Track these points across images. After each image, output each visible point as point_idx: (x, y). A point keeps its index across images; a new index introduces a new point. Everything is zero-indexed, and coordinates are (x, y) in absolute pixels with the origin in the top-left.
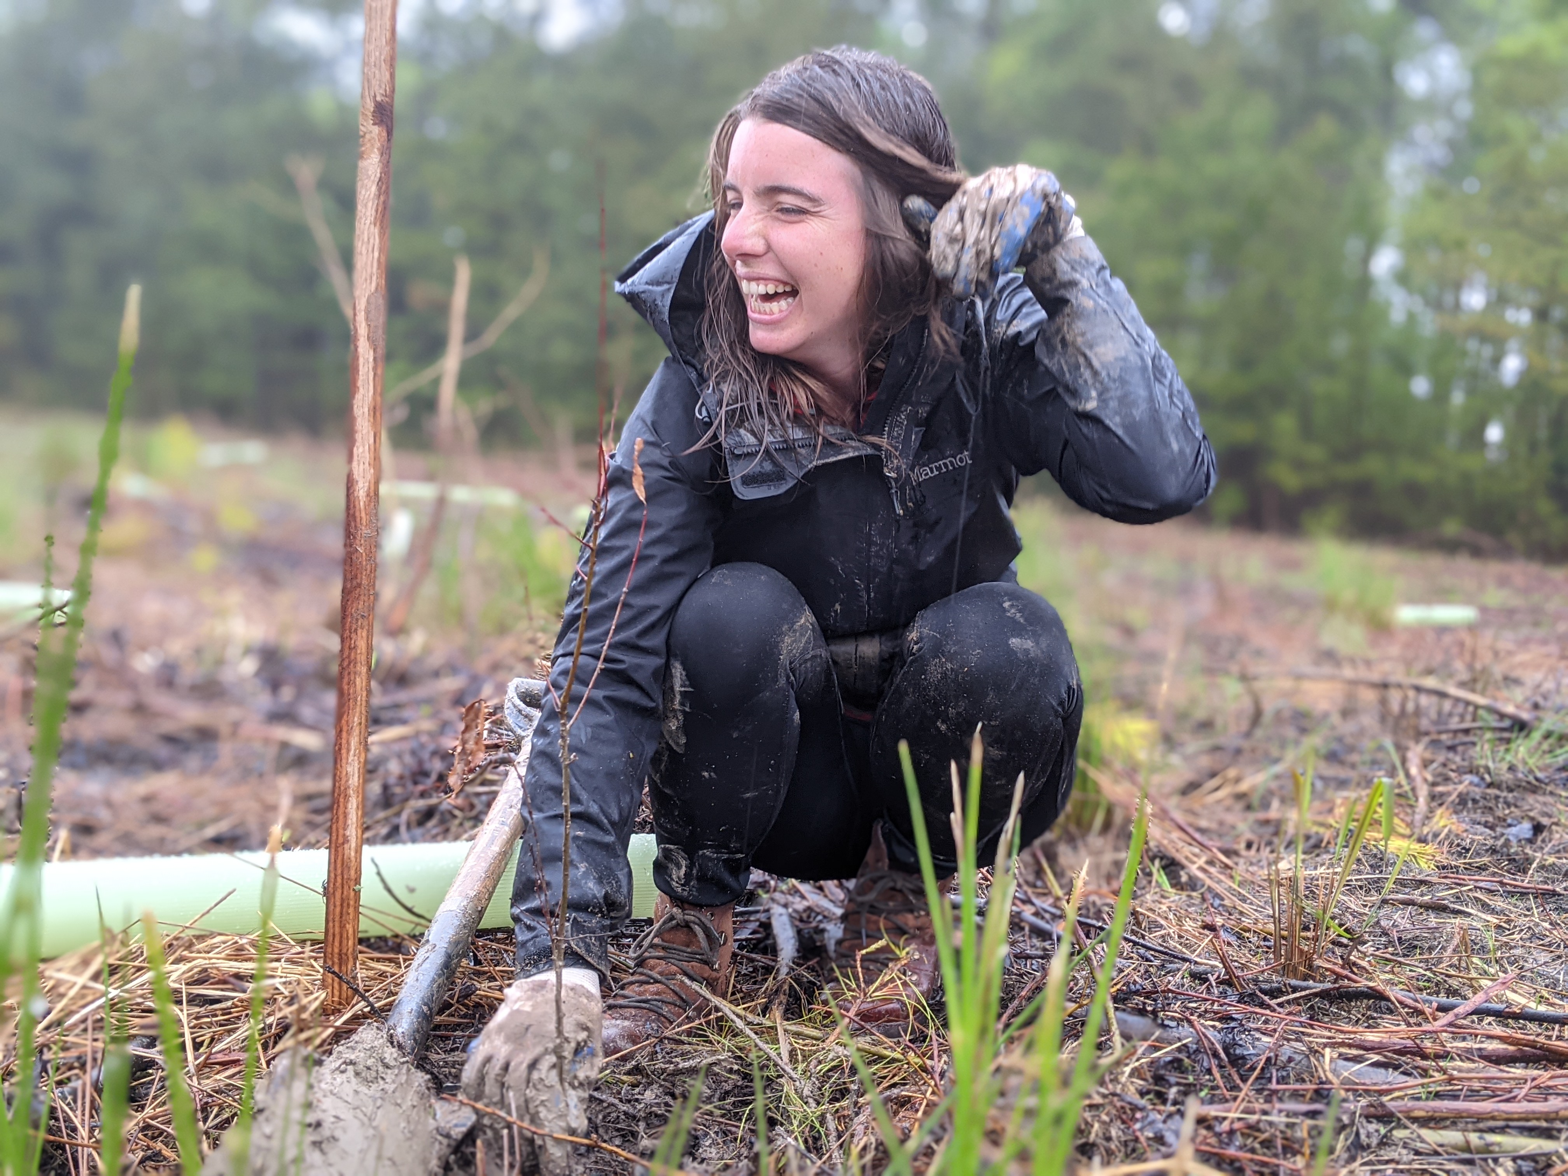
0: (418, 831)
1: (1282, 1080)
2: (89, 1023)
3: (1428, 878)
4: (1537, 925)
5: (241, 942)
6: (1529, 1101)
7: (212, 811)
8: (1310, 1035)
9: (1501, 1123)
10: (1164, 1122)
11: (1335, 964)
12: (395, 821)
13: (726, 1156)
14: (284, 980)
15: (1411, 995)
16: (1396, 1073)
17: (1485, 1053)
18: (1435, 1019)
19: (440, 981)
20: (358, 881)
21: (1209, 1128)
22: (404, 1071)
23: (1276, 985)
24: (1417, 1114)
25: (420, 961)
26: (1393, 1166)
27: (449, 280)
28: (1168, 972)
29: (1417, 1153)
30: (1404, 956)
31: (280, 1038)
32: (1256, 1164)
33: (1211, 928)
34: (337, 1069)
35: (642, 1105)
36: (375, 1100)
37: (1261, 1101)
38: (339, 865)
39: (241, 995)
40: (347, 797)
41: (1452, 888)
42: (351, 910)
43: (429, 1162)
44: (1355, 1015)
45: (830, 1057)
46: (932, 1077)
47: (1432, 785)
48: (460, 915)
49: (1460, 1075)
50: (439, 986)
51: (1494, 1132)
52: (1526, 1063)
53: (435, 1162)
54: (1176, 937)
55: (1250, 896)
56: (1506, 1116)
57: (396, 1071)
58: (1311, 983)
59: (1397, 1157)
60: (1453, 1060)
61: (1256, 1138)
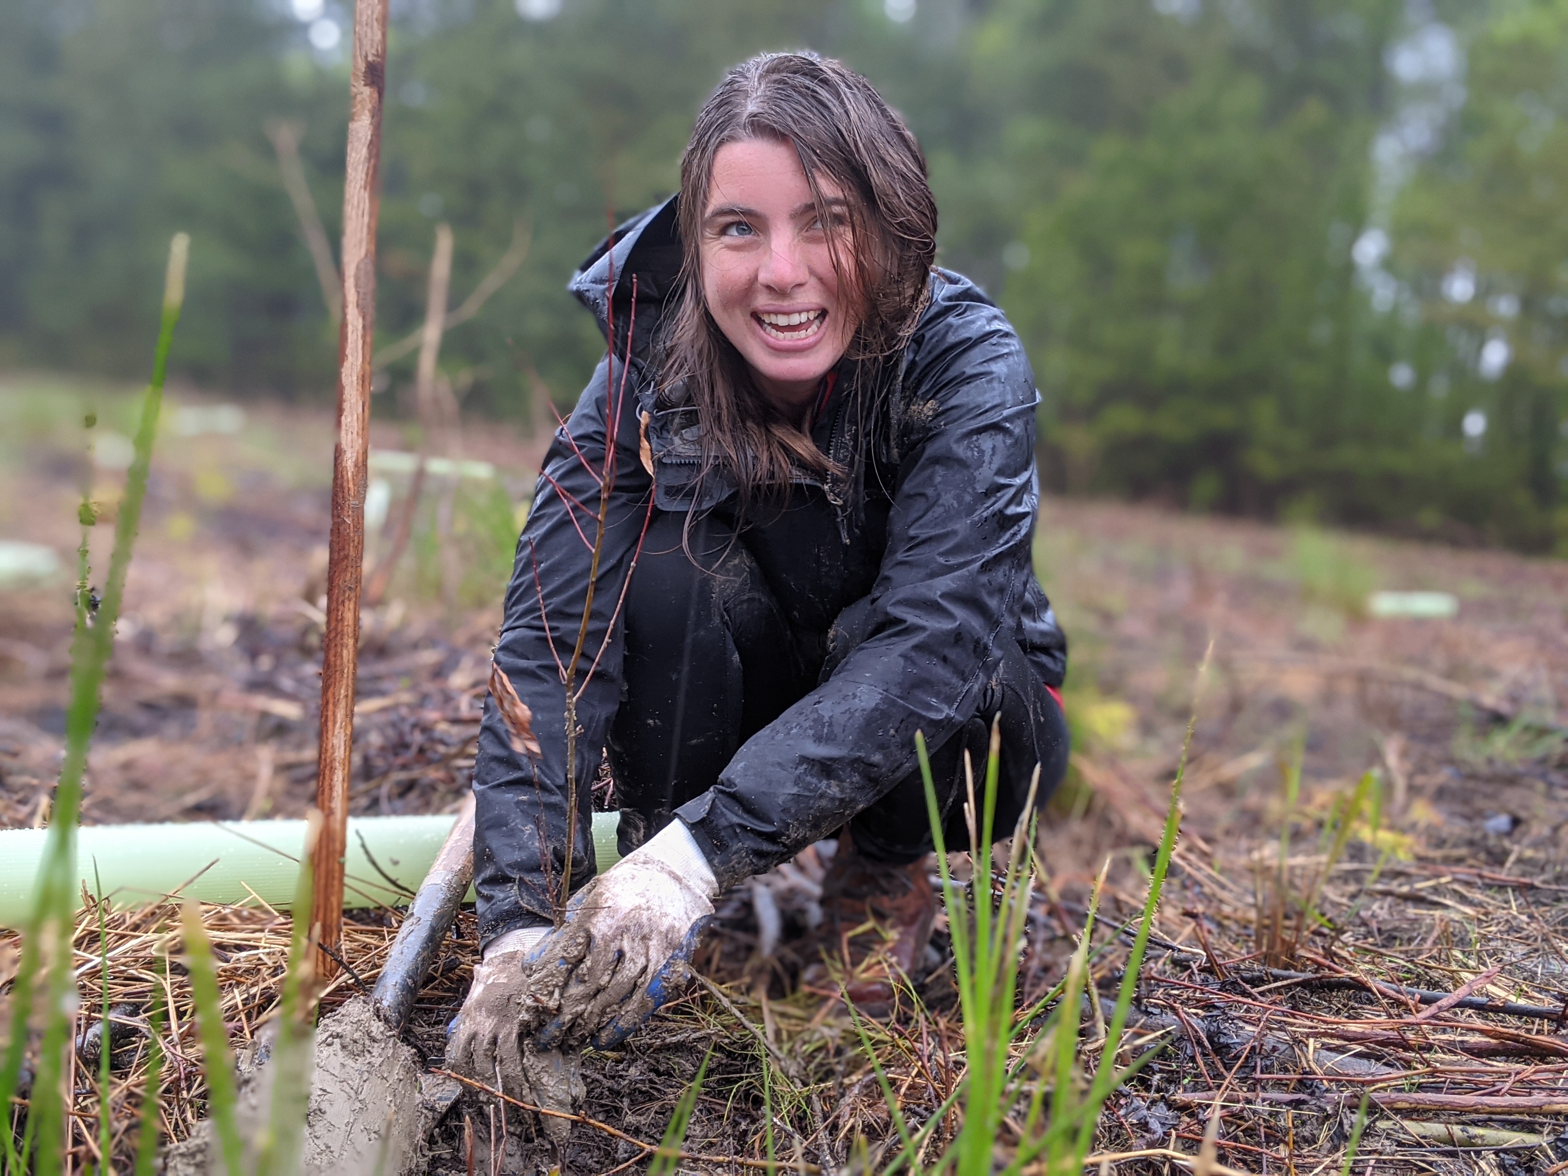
0: (398, 804)
1: (1266, 1069)
3: (1407, 869)
4: (1515, 918)
5: (224, 912)
6: (1512, 1095)
7: (191, 779)
8: (1292, 1025)
9: (1485, 1116)
10: (1149, 1108)
11: (1316, 954)
12: (374, 793)
13: (710, 1134)
14: (267, 950)
15: (1394, 986)
16: (1379, 1064)
17: (1467, 1046)
18: (1418, 1012)
19: (425, 954)
20: (342, 853)
21: (1192, 1115)
22: (390, 1045)
23: (1257, 973)
24: (1400, 1105)
25: (405, 935)
26: (1376, 1156)
27: (427, 250)
28: (1149, 959)
29: (1400, 1144)
30: (1384, 946)
31: (265, 1010)
32: (1239, 1152)
33: (1193, 916)
34: (324, 1041)
35: (626, 1082)
36: (362, 1074)
37: (1245, 1089)
38: (323, 836)
39: (224, 965)
40: (332, 769)
41: (1430, 880)
42: (336, 883)
43: (415, 1136)
44: (1336, 1005)
45: (816, 1037)
46: (920, 1059)
47: (1410, 776)
48: (445, 889)
49: (1443, 1067)
50: (423, 960)
51: (1477, 1125)
52: (1508, 1056)
53: (420, 1135)
54: (1156, 923)
55: (1230, 885)
56: (1489, 1109)
57: (383, 1045)
58: (1292, 972)
59: (1380, 1148)
60: (1436, 1052)
61: (1239, 1126)
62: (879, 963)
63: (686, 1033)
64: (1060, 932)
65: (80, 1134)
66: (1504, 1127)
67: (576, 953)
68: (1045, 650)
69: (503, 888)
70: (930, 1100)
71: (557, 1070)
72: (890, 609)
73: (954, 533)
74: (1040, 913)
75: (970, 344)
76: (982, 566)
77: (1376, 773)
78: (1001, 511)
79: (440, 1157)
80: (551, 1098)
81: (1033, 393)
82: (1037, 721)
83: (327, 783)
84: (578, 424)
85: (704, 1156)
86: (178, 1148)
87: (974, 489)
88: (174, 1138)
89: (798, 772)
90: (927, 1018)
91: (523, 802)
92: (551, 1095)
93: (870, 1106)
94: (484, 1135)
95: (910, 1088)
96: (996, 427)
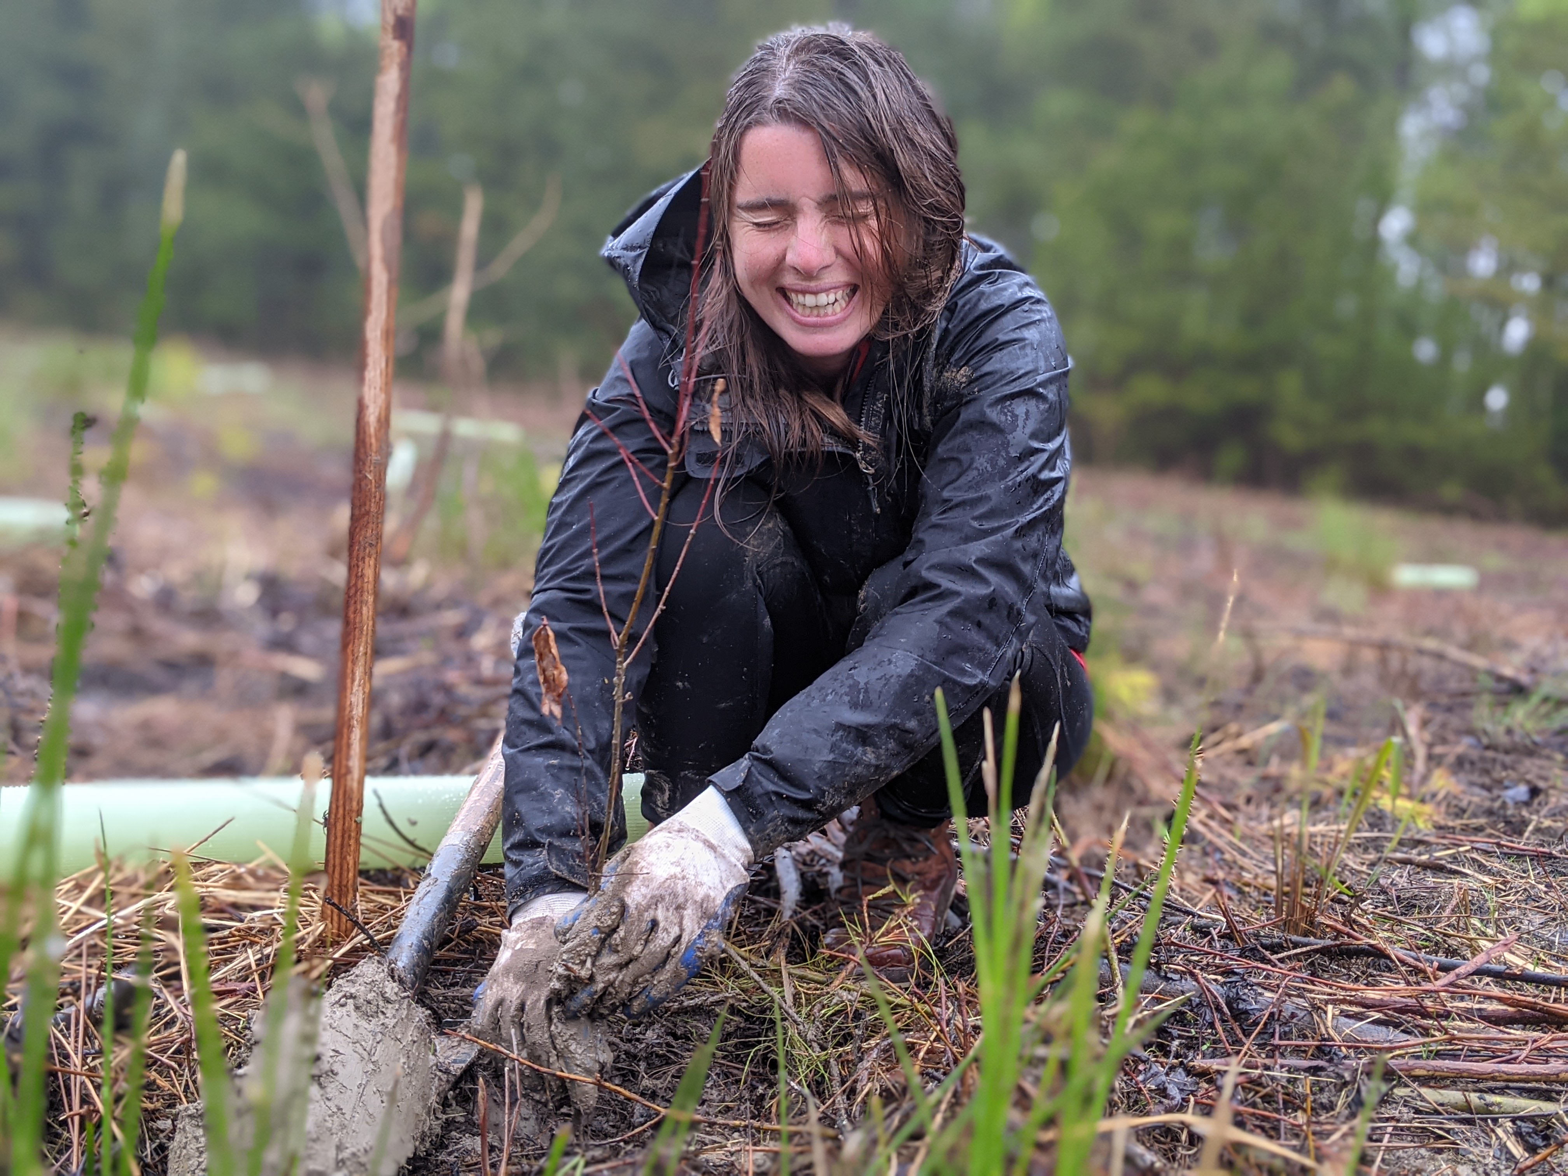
0: (418, 764)
1: (1285, 1036)
2: (84, 948)
3: (1426, 838)
4: (1533, 887)
5: (239, 871)
6: (1529, 1063)
7: (208, 737)
8: (1311, 991)
9: (1502, 1084)
10: (1167, 1074)
11: (1336, 921)
12: (394, 753)
13: (727, 1098)
14: (282, 910)
15: (1413, 954)
16: (1397, 1032)
17: (1485, 1014)
18: (1436, 979)
19: (442, 915)
20: (359, 813)
21: (1211, 1081)
22: (405, 1006)
23: (1277, 940)
24: (1418, 1072)
25: (421, 895)
26: (1393, 1123)
27: (456, 210)
28: (1170, 925)
29: (1417, 1111)
30: (1402, 914)
32: (1257, 1119)
33: (1214, 882)
34: (337, 1002)
35: (643, 1045)
36: (375, 1035)
37: (1263, 1056)
38: (341, 796)
39: (238, 924)
40: (350, 728)
41: (1449, 849)
42: (352, 842)
43: (429, 1098)
44: (1355, 972)
45: (834, 1001)
46: (939, 1023)
47: (1430, 746)
48: (463, 850)
49: (1460, 1035)
50: (440, 921)
51: (1494, 1093)
52: (1525, 1025)
53: (434, 1098)
54: (1177, 890)
55: (1250, 851)
56: (1505, 1077)
57: (397, 1006)
58: (1312, 939)
59: (1397, 1115)
60: (1454, 1019)
61: (1257, 1092)
62: (899, 926)
63: (705, 997)
64: (1081, 898)
65: (88, 1095)
66: (1520, 1094)
67: (610, 922)
68: (1070, 614)
69: (531, 853)
70: (948, 1065)
71: (585, 1039)
72: (924, 573)
73: (987, 498)
74: (1060, 878)
75: (1001, 312)
76: (1016, 531)
77: (1397, 740)
78: (1034, 476)
79: (453, 1120)
80: (578, 1066)
81: (1066, 359)
82: (1064, 686)
83: (344, 741)
84: (611, 386)
85: (720, 1120)
86: (187, 1109)
87: (1008, 453)
88: (184, 1099)
89: (834, 739)
90: (947, 983)
91: (553, 766)
92: (578, 1063)
93: (888, 1070)
94: (499, 1098)
95: (928, 1052)
96: (1030, 393)
